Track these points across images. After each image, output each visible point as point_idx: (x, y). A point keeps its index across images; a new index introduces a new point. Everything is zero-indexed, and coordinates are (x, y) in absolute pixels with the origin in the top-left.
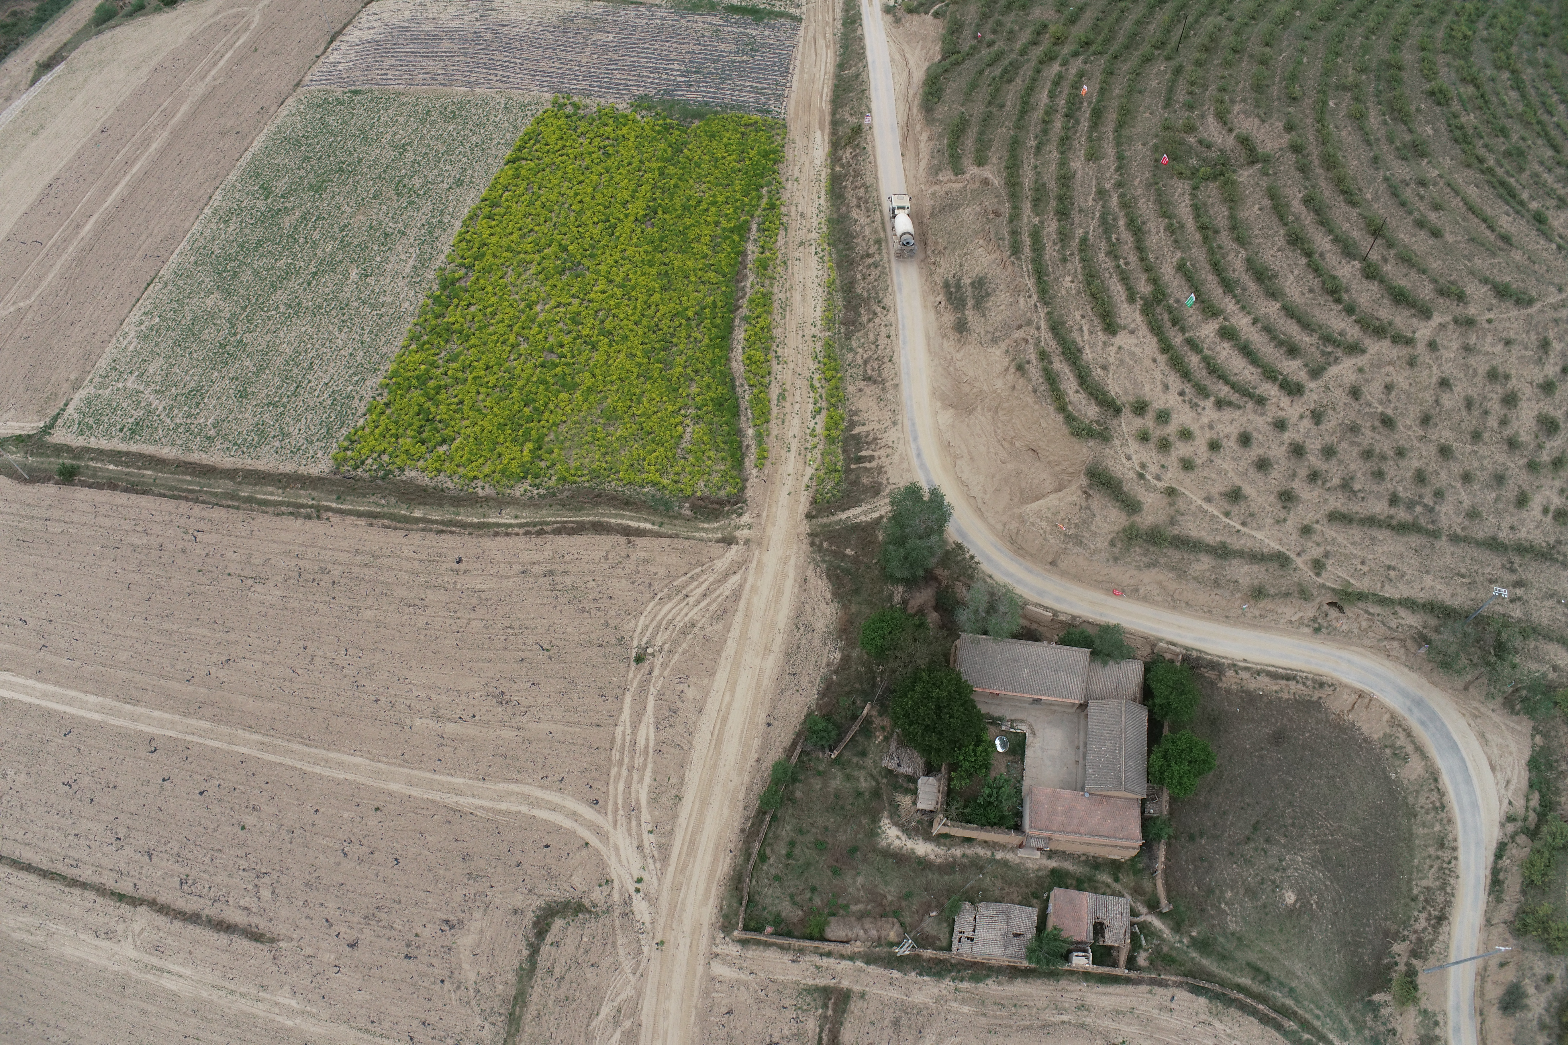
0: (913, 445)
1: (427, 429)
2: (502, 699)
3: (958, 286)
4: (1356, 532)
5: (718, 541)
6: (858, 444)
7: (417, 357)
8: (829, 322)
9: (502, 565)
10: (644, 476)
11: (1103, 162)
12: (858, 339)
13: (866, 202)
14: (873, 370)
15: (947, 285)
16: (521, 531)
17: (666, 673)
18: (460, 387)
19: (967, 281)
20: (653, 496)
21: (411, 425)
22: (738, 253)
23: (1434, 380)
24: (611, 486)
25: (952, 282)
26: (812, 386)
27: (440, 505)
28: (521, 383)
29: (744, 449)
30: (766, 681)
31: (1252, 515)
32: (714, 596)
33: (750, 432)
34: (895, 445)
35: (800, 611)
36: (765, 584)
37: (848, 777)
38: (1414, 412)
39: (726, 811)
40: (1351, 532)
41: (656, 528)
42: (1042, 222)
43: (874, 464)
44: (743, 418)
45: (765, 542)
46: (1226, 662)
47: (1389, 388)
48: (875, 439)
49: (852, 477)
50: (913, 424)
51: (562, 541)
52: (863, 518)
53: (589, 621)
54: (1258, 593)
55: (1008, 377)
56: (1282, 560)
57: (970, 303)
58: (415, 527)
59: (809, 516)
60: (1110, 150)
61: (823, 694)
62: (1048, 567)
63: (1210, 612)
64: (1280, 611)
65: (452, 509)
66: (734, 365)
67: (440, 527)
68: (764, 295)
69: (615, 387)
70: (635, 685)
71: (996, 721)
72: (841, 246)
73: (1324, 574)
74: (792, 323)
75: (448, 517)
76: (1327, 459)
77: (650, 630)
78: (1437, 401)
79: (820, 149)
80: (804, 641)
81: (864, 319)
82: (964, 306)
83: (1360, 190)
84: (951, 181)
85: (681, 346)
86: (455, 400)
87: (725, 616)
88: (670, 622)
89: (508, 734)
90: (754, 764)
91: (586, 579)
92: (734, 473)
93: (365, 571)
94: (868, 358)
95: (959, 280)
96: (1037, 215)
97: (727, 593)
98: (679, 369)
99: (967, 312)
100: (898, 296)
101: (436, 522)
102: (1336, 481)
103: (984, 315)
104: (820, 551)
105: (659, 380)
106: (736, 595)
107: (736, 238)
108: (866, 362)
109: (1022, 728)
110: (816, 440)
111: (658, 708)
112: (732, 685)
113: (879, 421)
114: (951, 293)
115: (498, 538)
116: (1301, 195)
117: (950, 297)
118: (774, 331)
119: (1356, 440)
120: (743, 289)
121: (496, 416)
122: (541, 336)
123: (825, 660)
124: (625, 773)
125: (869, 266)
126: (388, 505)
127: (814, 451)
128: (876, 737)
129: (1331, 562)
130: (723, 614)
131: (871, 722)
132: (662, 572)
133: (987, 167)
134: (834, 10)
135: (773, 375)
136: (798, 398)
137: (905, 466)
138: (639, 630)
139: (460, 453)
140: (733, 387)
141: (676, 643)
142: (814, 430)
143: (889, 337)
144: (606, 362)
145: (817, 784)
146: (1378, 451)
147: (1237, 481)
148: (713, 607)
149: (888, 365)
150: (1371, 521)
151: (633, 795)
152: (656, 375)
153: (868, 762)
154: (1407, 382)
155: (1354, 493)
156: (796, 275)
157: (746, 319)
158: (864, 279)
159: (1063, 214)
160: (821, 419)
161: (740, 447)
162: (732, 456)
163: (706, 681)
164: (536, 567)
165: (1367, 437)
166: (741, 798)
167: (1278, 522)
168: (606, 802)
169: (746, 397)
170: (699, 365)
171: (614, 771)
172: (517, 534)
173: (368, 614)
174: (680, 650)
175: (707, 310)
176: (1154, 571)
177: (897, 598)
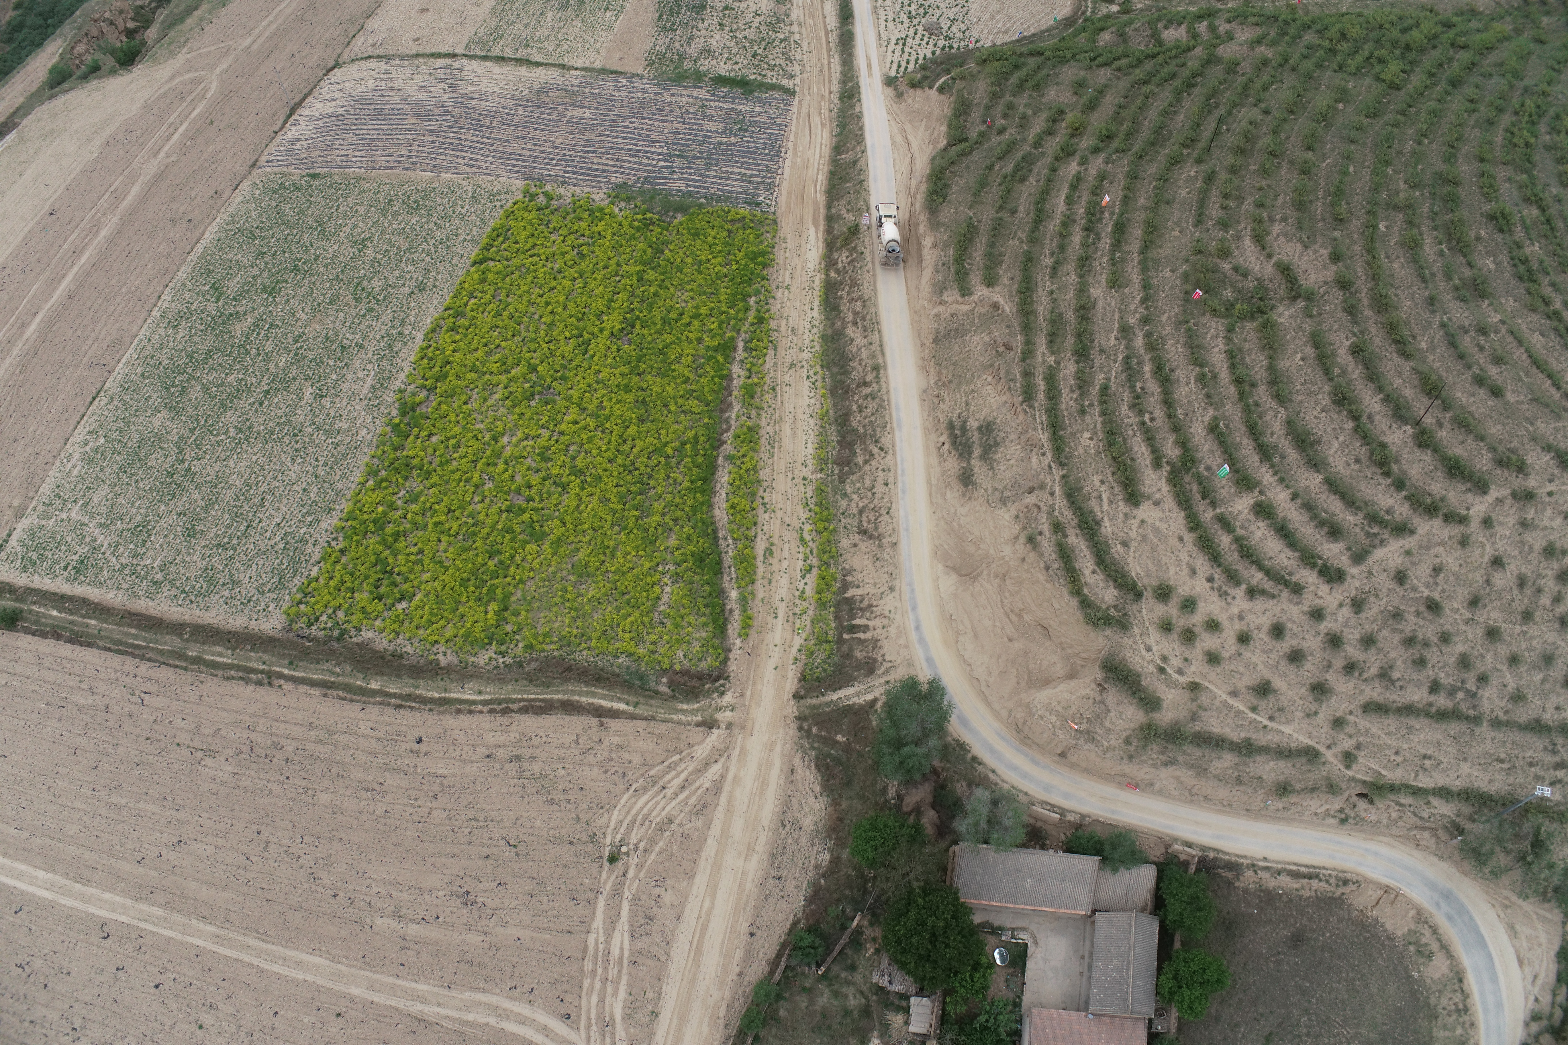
0: (911, 616)
1: (385, 582)
2: (467, 899)
3: (964, 429)
4: (1392, 723)
5: (699, 725)
6: (851, 609)
7: (375, 496)
8: (822, 463)
9: (466, 748)
10: (618, 645)
11: (1126, 290)
12: (853, 482)
13: (864, 319)
14: (869, 522)
15: (951, 426)
16: (486, 709)
17: (641, 875)
18: (420, 534)
19: (973, 424)
20: (627, 668)
21: (367, 577)
22: (722, 377)
23: (1486, 559)
24: (583, 656)
25: (957, 423)
26: (802, 539)
27: (399, 676)
28: (485, 531)
29: (727, 613)
30: (749, 885)
31: (1281, 709)
32: (694, 787)
33: (734, 594)
34: (892, 616)
35: (786, 806)
36: (749, 773)
37: (836, 994)
38: (1463, 593)
39: (706, 1029)
40: (1386, 722)
41: (630, 709)
42: (1058, 363)
43: (868, 635)
44: (726, 578)
45: (749, 725)
46: (1245, 862)
47: (1437, 570)
48: (870, 606)
49: (845, 648)
50: (913, 591)
51: (529, 722)
52: (856, 700)
53: (559, 814)
54: (1283, 789)
55: (1017, 547)
56: (1311, 755)
57: (977, 452)
58: (372, 700)
59: (797, 696)
60: (1135, 277)
61: (809, 900)
62: (1057, 758)
63: (1230, 805)
64: (1305, 804)
65: (411, 681)
66: (717, 512)
67: (399, 702)
68: (750, 429)
69: (587, 538)
70: (608, 887)
71: (996, 931)
72: (835, 370)
73: (1354, 766)
74: (781, 464)
75: (407, 690)
76: (1366, 649)
77: (625, 825)
78: (1488, 582)
79: (814, 250)
80: (790, 841)
81: (860, 459)
82: (970, 454)
83: (1414, 337)
84: (957, 302)
85: (659, 489)
86: (414, 550)
87: (705, 811)
88: (646, 817)
89: (474, 938)
90: (735, 978)
91: (555, 766)
92: (717, 642)
93: (320, 748)
94: (863, 507)
95: (965, 422)
96: (1053, 353)
97: (707, 784)
98: (656, 518)
99: (973, 462)
100: (897, 433)
101: (394, 695)
102: (1374, 671)
103: (992, 468)
104: (808, 737)
105: (635, 531)
106: (717, 787)
107: (720, 358)
108: (861, 512)
109: (1024, 936)
110: (806, 604)
111: (633, 914)
112: (712, 888)
113: (875, 584)
114: (956, 437)
115: (461, 716)
116: (1348, 343)
117: (954, 440)
118: (761, 472)
119: (1399, 627)
120: (727, 420)
121: (459, 570)
122: (507, 475)
123: (813, 862)
124: (598, 985)
125: (866, 396)
126: (343, 674)
127: (804, 617)
128: (866, 950)
129: (1363, 753)
130: (703, 808)
131: (861, 933)
132: (637, 760)
133: (997, 289)
134: (830, 81)
135: (759, 526)
136: (786, 554)
137: (902, 641)
138: (612, 825)
139: (420, 612)
140: (716, 539)
141: (653, 841)
142: (803, 592)
143: (886, 484)
144: (578, 507)
145: (803, 1002)
146: (1421, 637)
147: (1267, 674)
148: (693, 801)
149: (885, 518)
150: (1409, 710)
151: (607, 1009)
152: (631, 525)
153: (858, 977)
154: (1457, 564)
155: (1393, 682)
156: (786, 404)
157: (730, 458)
158: (860, 411)
159: (1082, 354)
160: (812, 579)
161: (723, 611)
162: (715, 621)
163: (685, 884)
164: (501, 750)
165: (1410, 623)
166: (721, 1015)
167: (1308, 715)
168: (579, 1016)
169: (730, 554)
170: (679, 513)
171: (586, 983)
172: (481, 712)
173: (324, 798)
174: (657, 849)
175: (688, 446)
176: (1170, 770)
177: (892, 792)
